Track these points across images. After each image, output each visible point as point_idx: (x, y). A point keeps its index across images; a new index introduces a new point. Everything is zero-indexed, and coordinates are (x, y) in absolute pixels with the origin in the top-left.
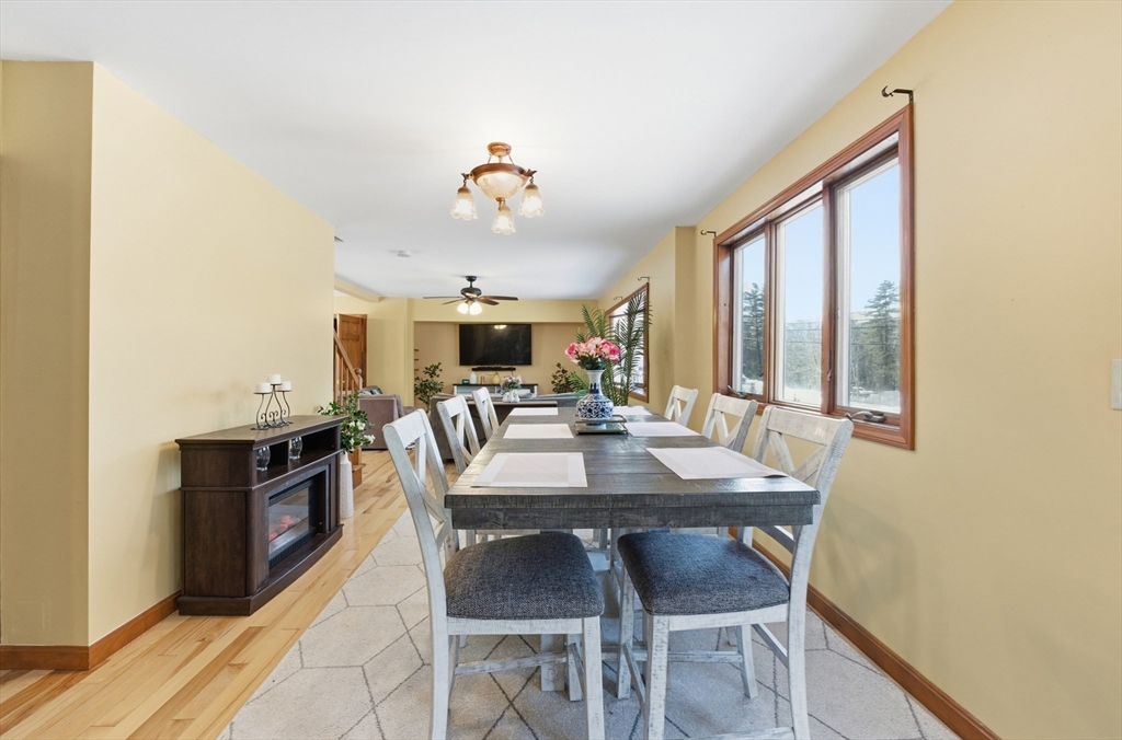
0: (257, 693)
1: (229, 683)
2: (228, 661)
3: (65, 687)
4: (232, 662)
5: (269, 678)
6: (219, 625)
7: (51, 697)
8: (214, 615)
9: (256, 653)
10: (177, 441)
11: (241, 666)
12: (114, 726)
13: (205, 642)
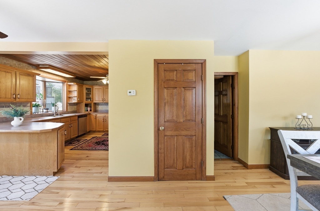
0: (273, 194)
1: (269, 188)
2: (272, 184)
3: (243, 169)
4: (273, 185)
5: (278, 194)
6: (276, 177)
7: (241, 169)
8: (277, 174)
9: (279, 187)
10: (269, 128)
11: (274, 187)
12: (246, 179)
13: (270, 178)
